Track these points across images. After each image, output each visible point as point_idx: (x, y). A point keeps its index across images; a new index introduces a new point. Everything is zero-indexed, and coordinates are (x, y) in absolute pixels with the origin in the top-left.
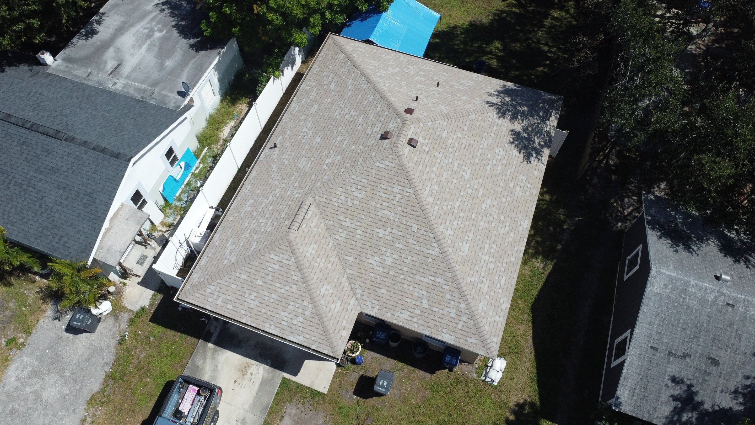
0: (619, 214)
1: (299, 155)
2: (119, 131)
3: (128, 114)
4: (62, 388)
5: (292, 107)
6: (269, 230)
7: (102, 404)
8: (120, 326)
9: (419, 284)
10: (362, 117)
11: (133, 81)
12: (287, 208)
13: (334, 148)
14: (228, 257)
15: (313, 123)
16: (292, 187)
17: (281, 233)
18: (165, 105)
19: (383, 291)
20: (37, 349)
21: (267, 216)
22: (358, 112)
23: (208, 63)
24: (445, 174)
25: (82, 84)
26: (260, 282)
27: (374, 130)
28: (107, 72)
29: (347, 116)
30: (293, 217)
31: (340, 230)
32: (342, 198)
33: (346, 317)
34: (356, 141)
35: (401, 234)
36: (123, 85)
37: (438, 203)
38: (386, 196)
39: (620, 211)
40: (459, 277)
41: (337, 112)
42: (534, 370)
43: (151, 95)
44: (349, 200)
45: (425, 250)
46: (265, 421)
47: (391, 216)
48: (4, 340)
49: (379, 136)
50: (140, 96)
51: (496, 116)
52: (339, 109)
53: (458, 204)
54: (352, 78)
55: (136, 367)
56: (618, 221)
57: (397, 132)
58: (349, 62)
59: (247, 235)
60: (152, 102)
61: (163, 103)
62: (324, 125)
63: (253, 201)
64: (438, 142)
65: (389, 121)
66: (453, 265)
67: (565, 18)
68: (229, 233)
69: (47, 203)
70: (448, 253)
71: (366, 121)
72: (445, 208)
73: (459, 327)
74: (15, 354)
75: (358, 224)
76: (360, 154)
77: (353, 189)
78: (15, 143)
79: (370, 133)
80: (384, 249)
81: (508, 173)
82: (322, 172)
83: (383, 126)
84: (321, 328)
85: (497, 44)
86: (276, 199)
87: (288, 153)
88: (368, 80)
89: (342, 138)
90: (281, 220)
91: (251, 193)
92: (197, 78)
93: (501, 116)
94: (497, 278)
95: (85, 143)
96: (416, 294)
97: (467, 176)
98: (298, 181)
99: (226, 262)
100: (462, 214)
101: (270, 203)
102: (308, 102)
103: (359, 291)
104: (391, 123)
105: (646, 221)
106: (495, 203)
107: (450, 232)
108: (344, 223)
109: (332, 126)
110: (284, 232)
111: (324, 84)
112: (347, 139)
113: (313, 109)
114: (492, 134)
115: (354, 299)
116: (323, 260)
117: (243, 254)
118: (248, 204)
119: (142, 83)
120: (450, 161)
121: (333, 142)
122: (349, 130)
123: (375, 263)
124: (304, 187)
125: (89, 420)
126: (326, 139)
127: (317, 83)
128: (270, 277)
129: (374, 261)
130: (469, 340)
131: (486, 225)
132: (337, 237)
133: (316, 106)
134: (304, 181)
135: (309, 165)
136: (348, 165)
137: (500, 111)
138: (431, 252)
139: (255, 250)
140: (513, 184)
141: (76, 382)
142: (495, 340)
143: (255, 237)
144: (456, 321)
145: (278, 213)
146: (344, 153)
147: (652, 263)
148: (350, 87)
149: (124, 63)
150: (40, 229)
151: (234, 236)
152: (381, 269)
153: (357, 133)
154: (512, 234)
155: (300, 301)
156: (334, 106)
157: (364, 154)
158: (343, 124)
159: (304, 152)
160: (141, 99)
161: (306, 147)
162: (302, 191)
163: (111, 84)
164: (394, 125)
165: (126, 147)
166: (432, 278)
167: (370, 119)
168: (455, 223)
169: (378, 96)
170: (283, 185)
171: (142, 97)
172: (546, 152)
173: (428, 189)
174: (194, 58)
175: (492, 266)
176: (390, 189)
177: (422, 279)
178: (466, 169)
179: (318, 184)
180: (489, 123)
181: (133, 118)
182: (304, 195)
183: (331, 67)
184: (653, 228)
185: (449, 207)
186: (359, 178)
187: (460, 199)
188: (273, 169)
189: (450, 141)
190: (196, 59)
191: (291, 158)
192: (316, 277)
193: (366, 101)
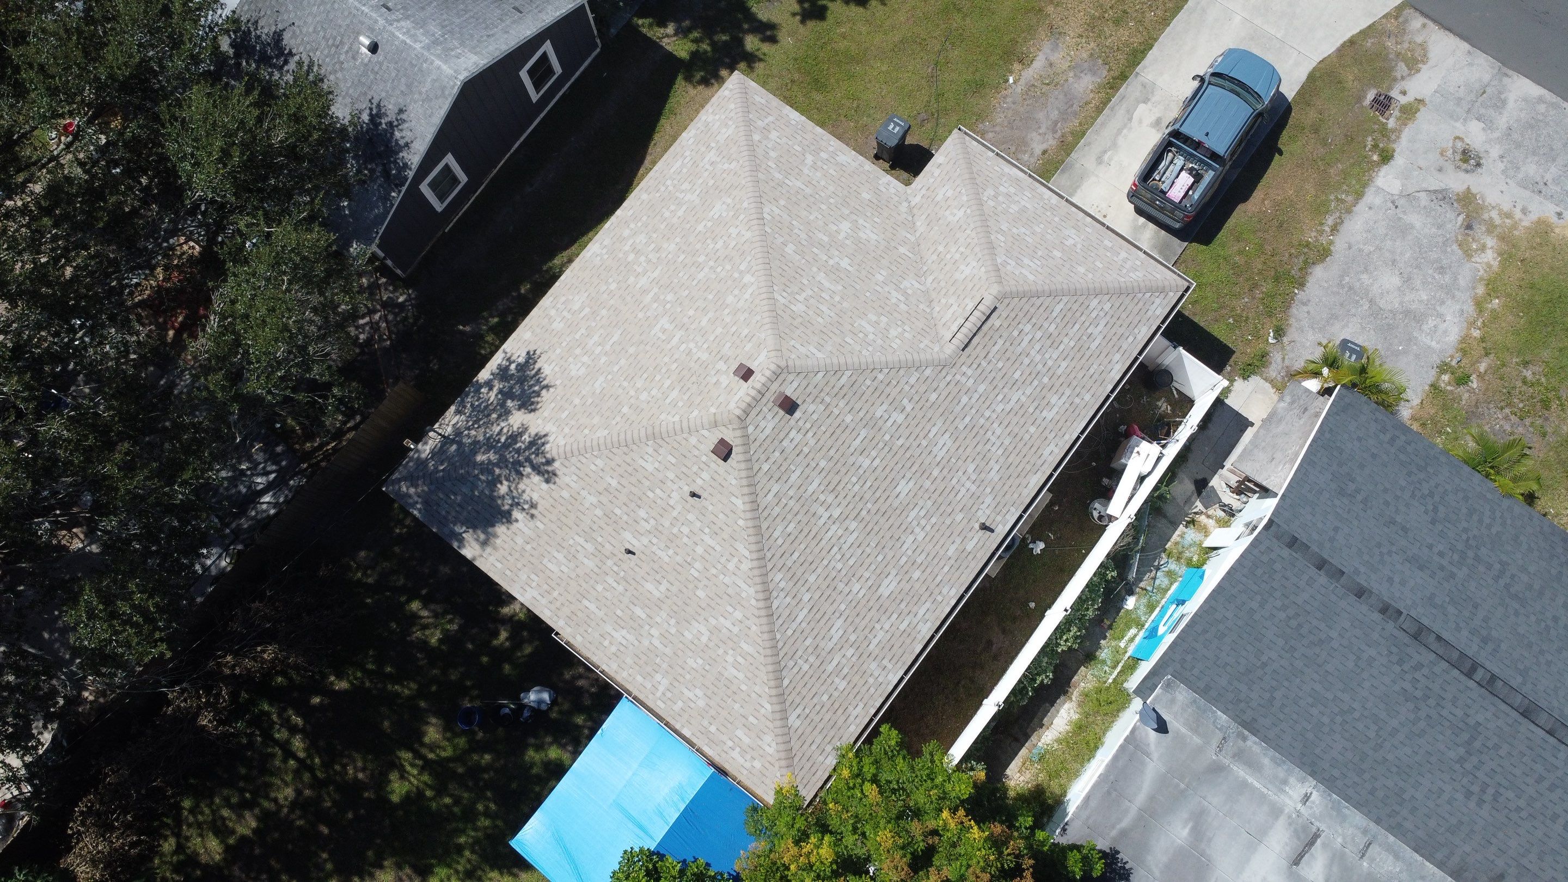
0: (390, 317)
1: (945, 471)
2: (1293, 623)
3: (1274, 683)
4: (1372, 284)
5: (929, 624)
6: (1029, 327)
7: (1307, 245)
8: (1283, 359)
9: (809, 183)
10: (811, 489)
11: (1263, 796)
12: (991, 355)
13: (881, 445)
14: (1102, 314)
15: (901, 541)
16: (973, 400)
17: (1011, 307)
18: (1195, 701)
19: (865, 196)
20: (1417, 356)
21: (1027, 361)
22: (815, 507)
23: (1093, 804)
24: (704, 323)
25: (1378, 821)
26: (1057, 254)
27: (800, 436)
28: (1324, 845)
29: (836, 513)
30: (985, 328)
31: (910, 292)
32: (893, 332)
33: (932, 180)
34: (838, 432)
35: (815, 250)
36: (1287, 789)
37: (736, 275)
38: (821, 307)
39: (387, 322)
40: (747, 169)
41: (851, 539)
42: (663, 121)
43: (1224, 738)
44: (882, 325)
45: (785, 216)
46: (1068, 155)
47: (821, 277)
48: (1475, 385)
49: (798, 414)
50: (1249, 743)
51: (551, 438)
52: (845, 547)
53: (702, 275)
54: (794, 626)
55: (1255, 286)
56: (401, 305)
57: (764, 400)
58: (786, 682)
59: (1066, 340)
60: (1223, 718)
61: (1198, 708)
62: (882, 521)
63: (1045, 413)
64: (694, 379)
65: (769, 441)
66: (750, 184)
67: (199, 825)
68: (1095, 366)
69: (1423, 509)
70: (752, 200)
71: (807, 471)
72: (728, 267)
73: (771, 119)
74: (1452, 357)
75: (878, 288)
76: (842, 392)
77: (871, 337)
78: (1503, 646)
79: (810, 434)
80: (847, 242)
81: (583, 331)
82: (916, 398)
83: (782, 435)
84: (975, 170)
85: (398, 789)
86: (1006, 390)
87: (963, 491)
88: (767, 594)
89: (861, 459)
90: (1005, 335)
91: (1044, 435)
92: (1120, 764)
93: (540, 438)
94: (685, 170)
95: (1360, 593)
96: (819, 174)
97: (664, 322)
98: (961, 405)
99: (1107, 306)
100: (702, 259)
101: (1015, 387)
102: (895, 616)
103: (904, 207)
104: (767, 431)
105: (404, 189)
106: (632, 279)
107: (734, 231)
108: (902, 298)
109: (869, 505)
110: (1005, 304)
111: (851, 651)
112: (852, 449)
113: (892, 587)
114: (577, 401)
115: (913, 204)
116: (948, 256)
117: (1078, 304)
118: (1055, 409)
119: (1244, 785)
120: (684, 346)
121: (877, 461)
122: (844, 470)
123: (868, 232)
124: (953, 383)
125: (1327, 229)
126: (889, 479)
127: (865, 666)
128: (1040, 253)
129: (869, 234)
130: (763, 101)
131: (665, 246)
132: (917, 285)
133: (885, 591)
134: (950, 398)
135: (934, 431)
136: (868, 382)
137: (538, 449)
138: (777, 211)
139: (1058, 299)
140: (582, 315)
141: (1351, 288)
142: (727, 93)
143: (1053, 326)
144: (772, 126)
145: (1007, 355)
146: (868, 416)
147: (456, 91)
148: (806, 597)
149: (1284, 864)
150: (1430, 470)
151: (1088, 354)
152: (861, 221)
153: (832, 452)
154: (626, 233)
155: (1000, 208)
156: (851, 562)
157: (836, 389)
158: (849, 498)
159: (935, 473)
160: (1246, 733)
161: (928, 483)
162: (958, 377)
163: (1313, 802)
164: (763, 424)
165: (1278, 566)
166: (787, 181)
167: (798, 473)
168: (720, 243)
169: (764, 526)
170: (987, 414)
171: (1245, 739)
172: (484, 375)
173: (747, 296)
174: (1124, 833)
175: (686, 186)
176: (811, 313)
177: (803, 187)
178: (660, 335)
179: (928, 372)
180: (573, 422)
181: (1265, 665)
182: (958, 365)
183: (825, 697)
184: (406, 166)
185: (719, 269)
186: (858, 348)
187: (695, 282)
188: (997, 467)
189: (668, 383)
190: (1118, 827)
191: (960, 473)
192: (968, 232)
193: (789, 529)
